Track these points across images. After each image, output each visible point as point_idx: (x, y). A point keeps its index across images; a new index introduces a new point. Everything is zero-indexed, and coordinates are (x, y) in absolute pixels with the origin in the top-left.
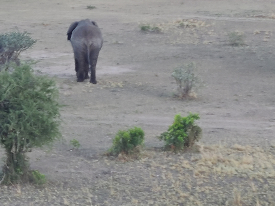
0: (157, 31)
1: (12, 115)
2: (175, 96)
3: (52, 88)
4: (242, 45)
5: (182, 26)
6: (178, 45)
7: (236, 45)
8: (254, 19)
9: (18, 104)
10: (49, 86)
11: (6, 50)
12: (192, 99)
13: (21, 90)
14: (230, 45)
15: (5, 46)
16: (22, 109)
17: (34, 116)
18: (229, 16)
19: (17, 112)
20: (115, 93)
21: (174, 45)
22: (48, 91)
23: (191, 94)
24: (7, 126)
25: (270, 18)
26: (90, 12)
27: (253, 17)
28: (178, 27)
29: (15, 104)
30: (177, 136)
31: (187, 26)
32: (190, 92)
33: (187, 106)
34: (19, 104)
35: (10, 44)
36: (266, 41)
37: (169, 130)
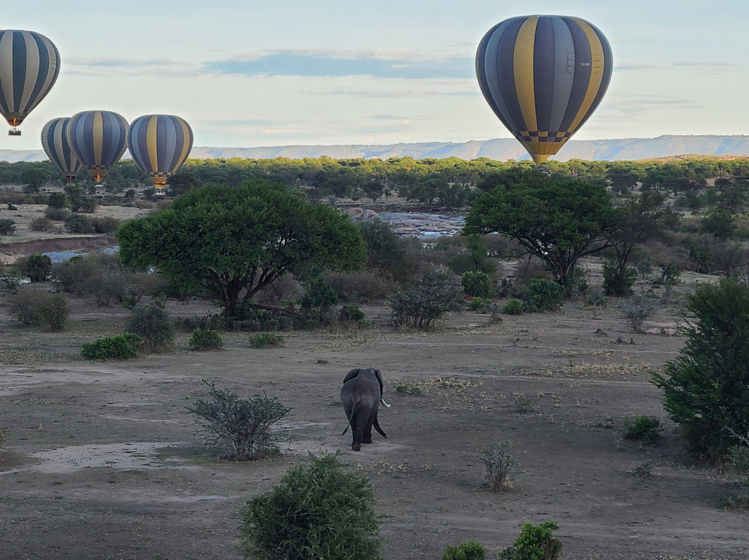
0: (416, 392)
1: (313, 532)
2: (484, 487)
3: (365, 489)
4: (531, 412)
5: (444, 386)
6: (451, 412)
7: (525, 411)
8: (526, 377)
9: (321, 516)
10: (360, 487)
11: (251, 422)
12: (507, 490)
13: (324, 494)
14: (516, 412)
15: (250, 416)
16: (327, 522)
17: (345, 533)
18: (494, 373)
19: (321, 528)
20: (400, 480)
21: (445, 412)
22: (361, 495)
23: (505, 484)
24: (305, 549)
25: (546, 376)
26: (323, 368)
27: (524, 375)
28: (440, 387)
29: (317, 516)
30: (530, 554)
31: (451, 386)
32: (504, 481)
33: (504, 501)
34: (323, 516)
35: (256, 414)
36: (559, 407)
37: (515, 545)
